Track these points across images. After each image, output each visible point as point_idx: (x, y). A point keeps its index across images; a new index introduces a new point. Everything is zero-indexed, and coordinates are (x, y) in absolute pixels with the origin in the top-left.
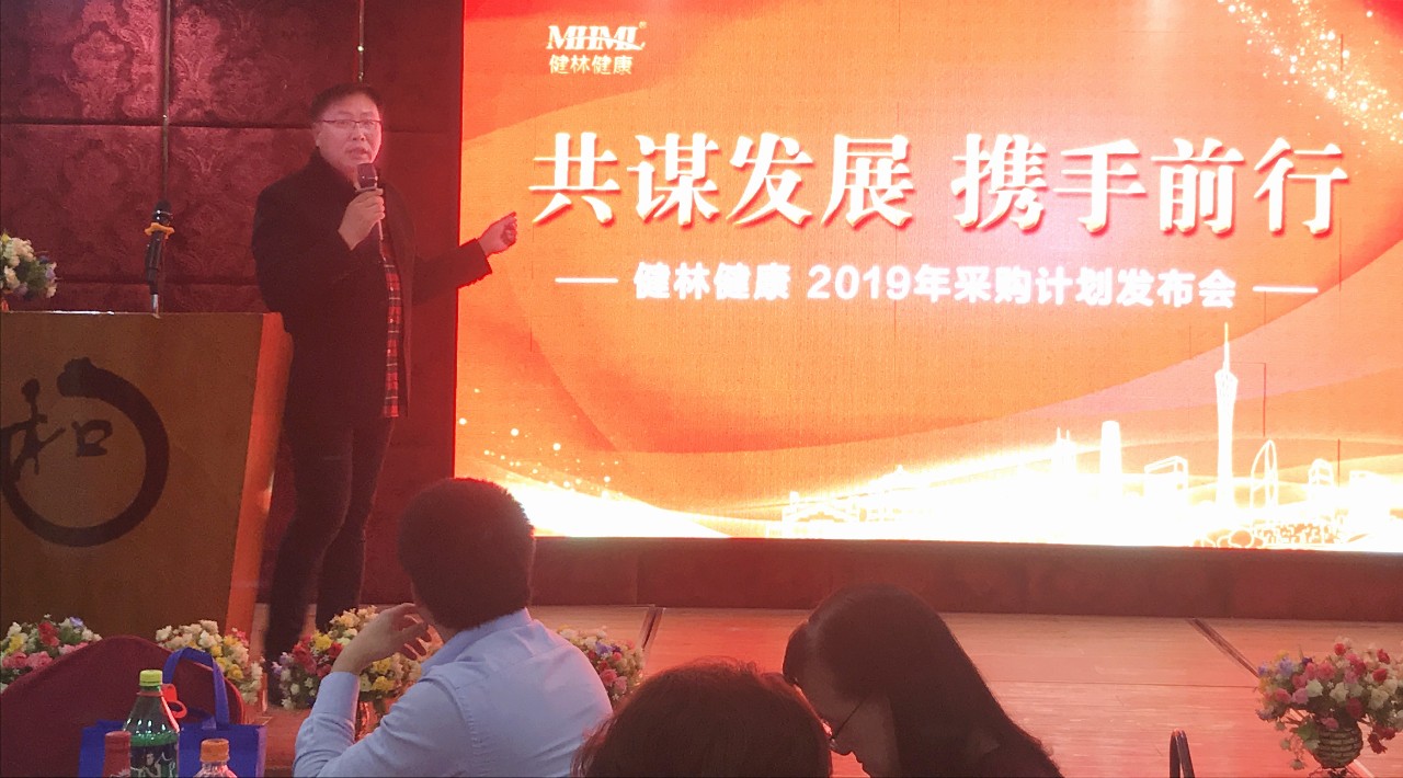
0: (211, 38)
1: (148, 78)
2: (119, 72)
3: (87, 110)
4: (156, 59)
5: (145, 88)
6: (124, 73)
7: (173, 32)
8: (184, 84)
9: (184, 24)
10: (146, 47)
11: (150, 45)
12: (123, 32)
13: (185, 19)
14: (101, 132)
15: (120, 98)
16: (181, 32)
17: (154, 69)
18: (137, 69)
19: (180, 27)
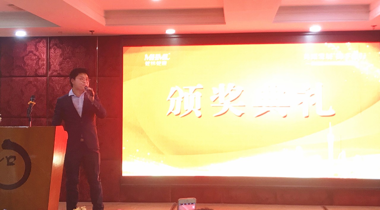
0: (59, 54)
1: (43, 65)
2: (36, 63)
3: (28, 73)
4: (45, 60)
5: (43, 68)
6: (37, 63)
7: (49, 53)
8: (52, 66)
9: (52, 50)
10: (43, 57)
11: (44, 56)
12: (37, 53)
13: (52, 49)
14: (31, 79)
15: (36, 70)
16: (51, 53)
17: (45, 62)
18: (41, 63)
19: (51, 51)
